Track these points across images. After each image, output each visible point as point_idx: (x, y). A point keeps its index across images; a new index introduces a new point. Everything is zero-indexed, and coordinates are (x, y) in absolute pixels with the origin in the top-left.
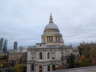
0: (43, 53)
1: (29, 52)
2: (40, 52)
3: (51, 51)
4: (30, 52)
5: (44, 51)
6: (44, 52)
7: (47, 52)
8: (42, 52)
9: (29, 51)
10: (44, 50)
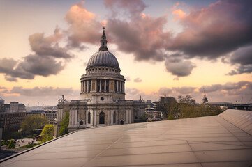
0: (107, 113)
1: (73, 111)
2: (100, 111)
3: (117, 109)
4: (76, 111)
5: (108, 109)
6: (109, 111)
7: (113, 111)
8: (104, 111)
9: (73, 109)
10: (109, 107)
